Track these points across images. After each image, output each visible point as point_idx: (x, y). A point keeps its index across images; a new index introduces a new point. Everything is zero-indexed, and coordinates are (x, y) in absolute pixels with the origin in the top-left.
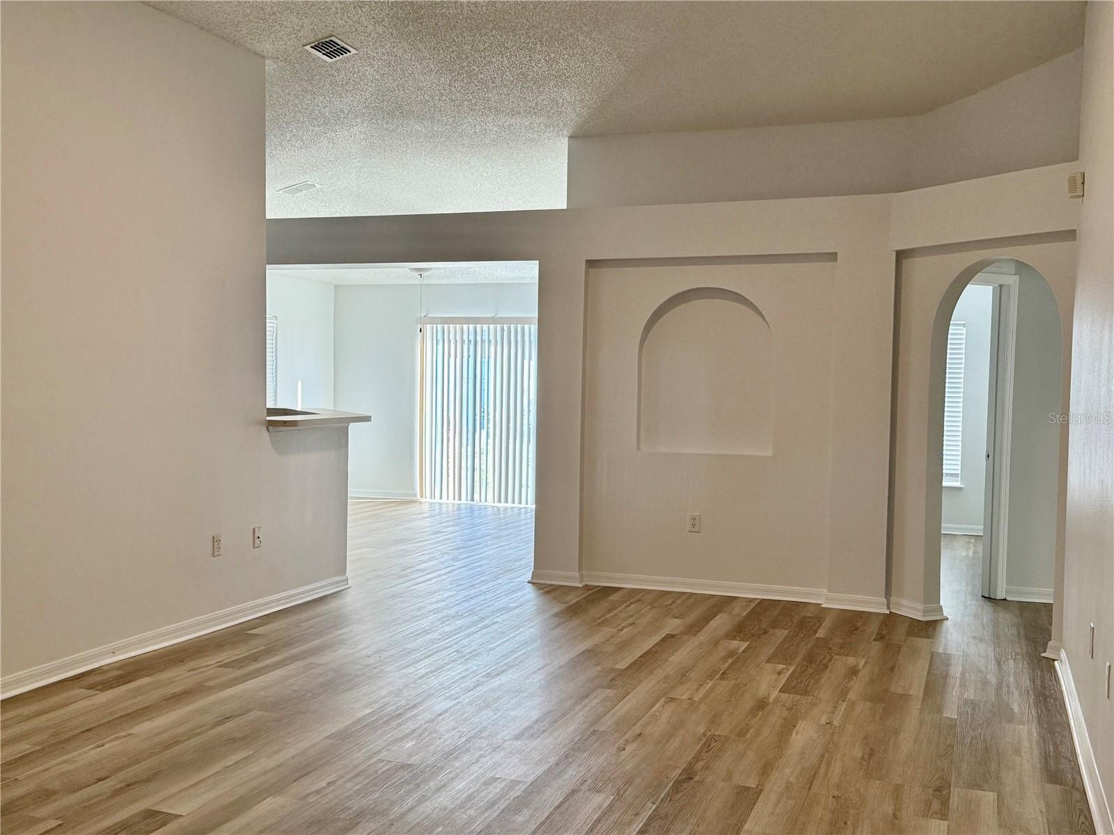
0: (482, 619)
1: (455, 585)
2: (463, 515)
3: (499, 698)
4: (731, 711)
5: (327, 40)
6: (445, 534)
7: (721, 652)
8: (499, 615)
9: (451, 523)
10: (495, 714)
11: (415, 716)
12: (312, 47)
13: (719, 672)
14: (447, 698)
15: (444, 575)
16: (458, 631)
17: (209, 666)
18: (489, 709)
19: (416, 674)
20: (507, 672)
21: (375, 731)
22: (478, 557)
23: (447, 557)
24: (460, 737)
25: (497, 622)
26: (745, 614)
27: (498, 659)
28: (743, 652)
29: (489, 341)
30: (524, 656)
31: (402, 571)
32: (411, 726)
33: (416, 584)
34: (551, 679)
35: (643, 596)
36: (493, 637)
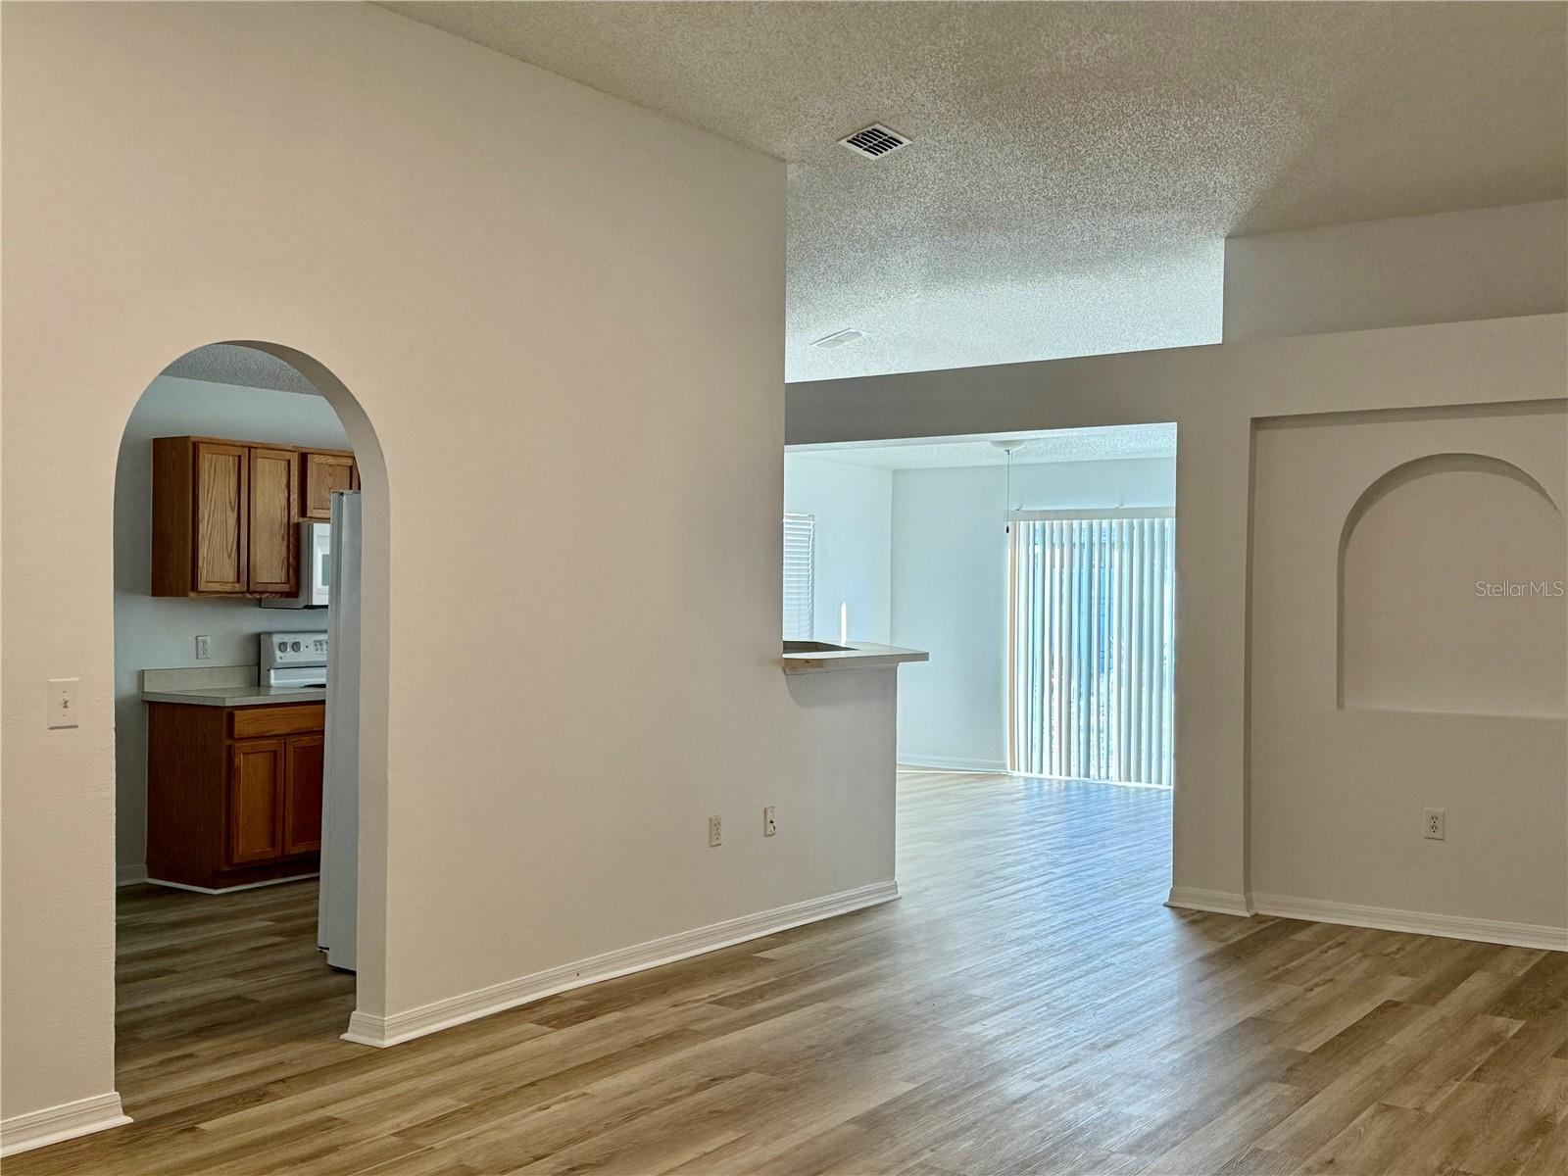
0: (1090, 958)
1: (1053, 903)
2: (1073, 798)
3: (1106, 1085)
4: (1488, 1133)
5: (870, 129)
6: (1042, 825)
7: (1476, 1033)
8: (1115, 953)
9: (1054, 809)
10: (1100, 1109)
11: (978, 1100)
12: (849, 142)
13: (1470, 1067)
14: (1029, 1077)
15: (1038, 886)
16: (1050, 974)
17: (697, 1001)
18: (1090, 1100)
19: (984, 1036)
20: (1121, 1045)
21: (917, 1120)
22: (1090, 861)
23: (1043, 859)
24: (1043, 1140)
25: (1111, 964)
26: (1520, 974)
27: (1110, 1022)
28: (1515, 1036)
29: (1112, 545)
30: (1150, 1020)
31: (977, 877)
32: (970, 1115)
33: (996, 899)
34: (1192, 1061)
35: (1347, 937)
36: (1105, 987)
